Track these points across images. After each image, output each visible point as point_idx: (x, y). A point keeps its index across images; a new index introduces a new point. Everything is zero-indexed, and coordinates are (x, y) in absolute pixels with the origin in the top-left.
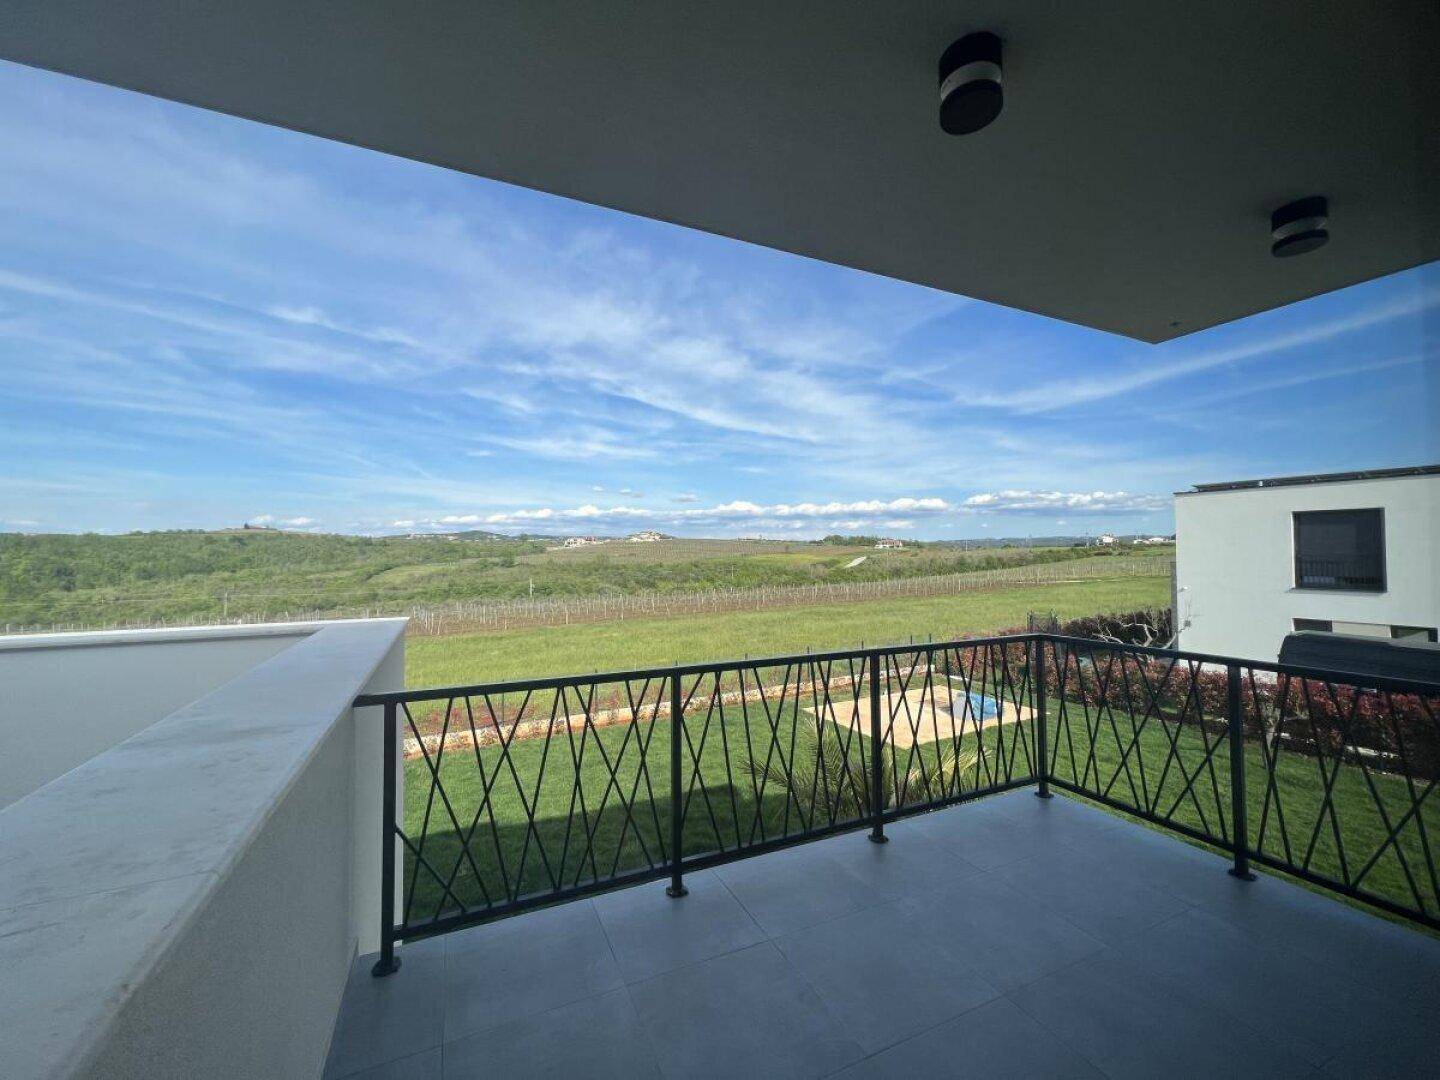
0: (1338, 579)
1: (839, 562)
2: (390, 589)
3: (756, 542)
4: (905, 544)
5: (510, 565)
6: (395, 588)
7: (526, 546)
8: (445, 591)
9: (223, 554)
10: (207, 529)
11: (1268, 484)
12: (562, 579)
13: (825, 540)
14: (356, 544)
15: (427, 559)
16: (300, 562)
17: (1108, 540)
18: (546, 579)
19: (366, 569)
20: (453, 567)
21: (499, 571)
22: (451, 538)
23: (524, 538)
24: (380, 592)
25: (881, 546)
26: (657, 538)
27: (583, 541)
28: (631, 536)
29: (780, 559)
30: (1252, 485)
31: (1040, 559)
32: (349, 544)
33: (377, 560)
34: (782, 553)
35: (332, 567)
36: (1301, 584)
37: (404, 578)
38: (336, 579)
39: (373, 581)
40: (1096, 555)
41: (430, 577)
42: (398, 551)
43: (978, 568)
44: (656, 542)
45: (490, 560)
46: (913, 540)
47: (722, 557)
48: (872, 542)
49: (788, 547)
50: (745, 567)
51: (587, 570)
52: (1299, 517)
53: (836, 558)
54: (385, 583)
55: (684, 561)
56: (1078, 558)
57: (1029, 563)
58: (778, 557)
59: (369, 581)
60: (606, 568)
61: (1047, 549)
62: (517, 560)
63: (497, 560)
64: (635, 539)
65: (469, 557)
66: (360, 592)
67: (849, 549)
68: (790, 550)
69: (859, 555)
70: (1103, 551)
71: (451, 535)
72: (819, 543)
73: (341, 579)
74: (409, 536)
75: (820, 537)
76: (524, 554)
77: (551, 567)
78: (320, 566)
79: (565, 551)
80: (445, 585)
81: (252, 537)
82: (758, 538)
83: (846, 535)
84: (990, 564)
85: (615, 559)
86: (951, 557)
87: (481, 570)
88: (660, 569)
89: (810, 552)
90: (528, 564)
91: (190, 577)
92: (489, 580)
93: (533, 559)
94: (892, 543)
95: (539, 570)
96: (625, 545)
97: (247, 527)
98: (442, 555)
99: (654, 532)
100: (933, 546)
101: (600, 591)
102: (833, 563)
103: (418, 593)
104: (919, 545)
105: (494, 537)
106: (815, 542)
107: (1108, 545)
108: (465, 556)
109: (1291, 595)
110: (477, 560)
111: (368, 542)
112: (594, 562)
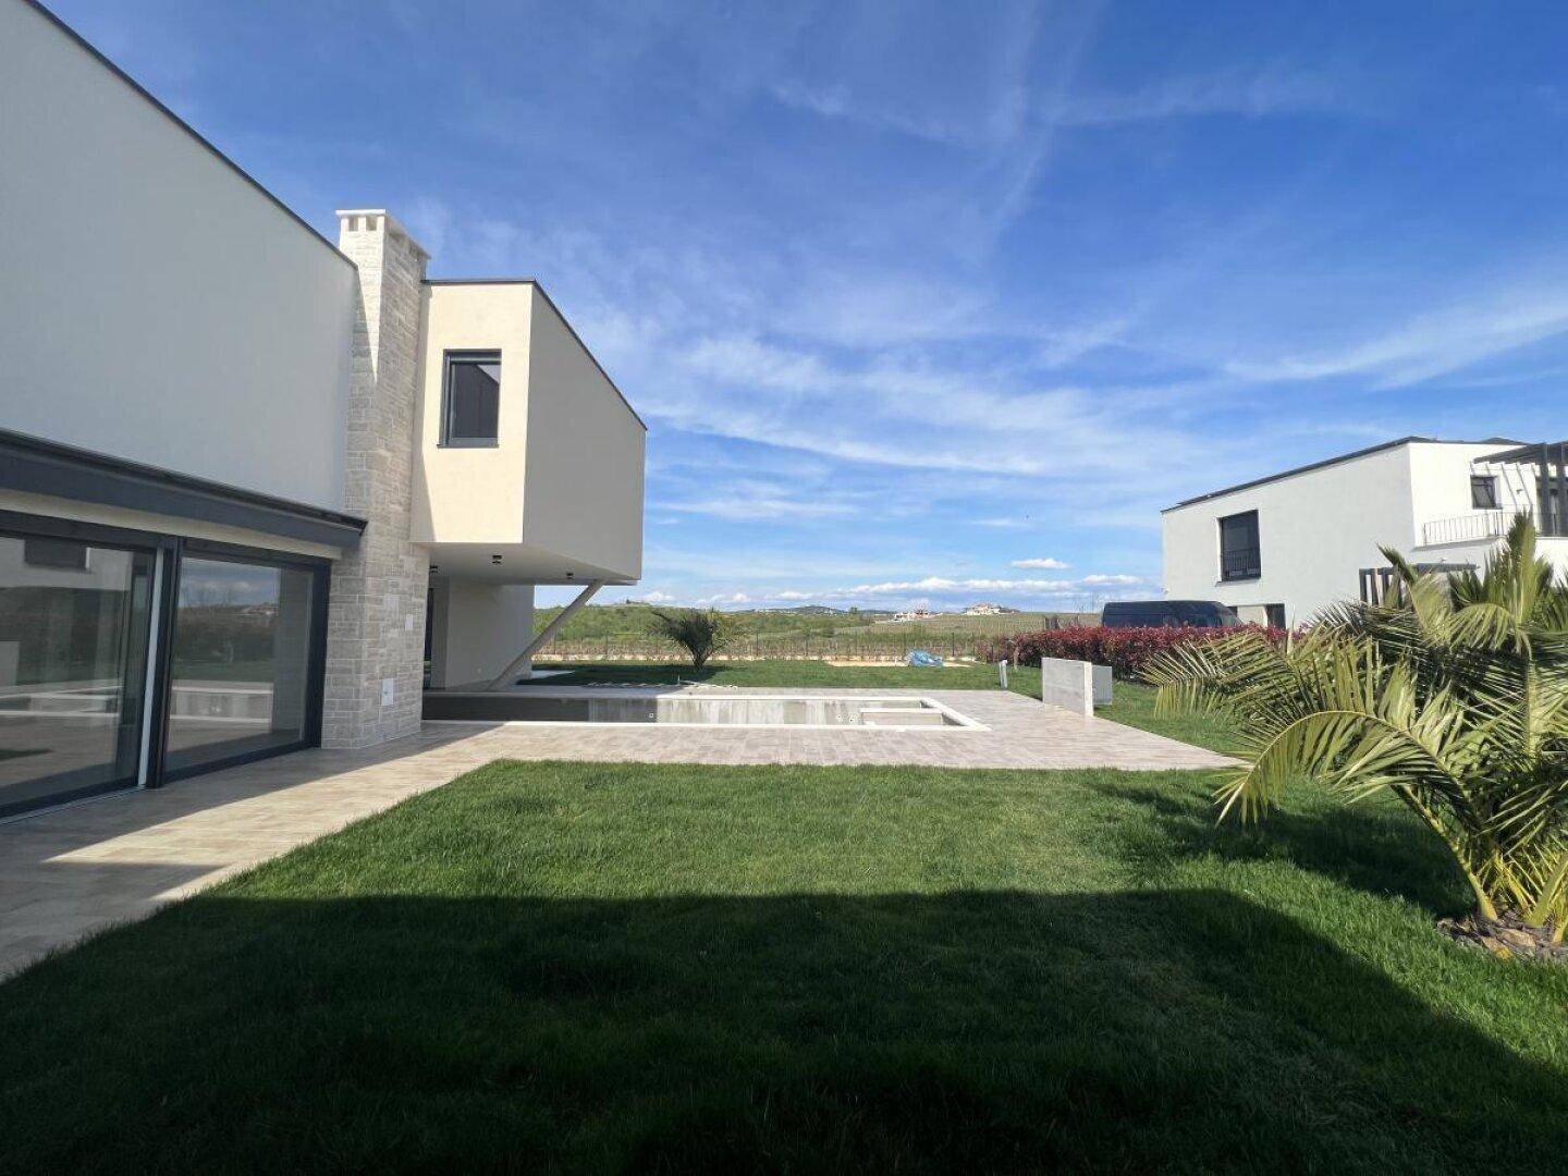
7: (853, 620)
9: (610, 623)
10: (602, 604)
26: (996, 611)
27: (915, 615)
28: (965, 610)
36: (1225, 578)
44: (992, 615)
52: (1222, 521)
64: (970, 613)
76: (847, 626)
79: (891, 625)
81: (631, 609)
91: (587, 639)
96: (958, 618)
97: (628, 602)
99: (997, 605)
105: (830, 611)
109: (1218, 587)
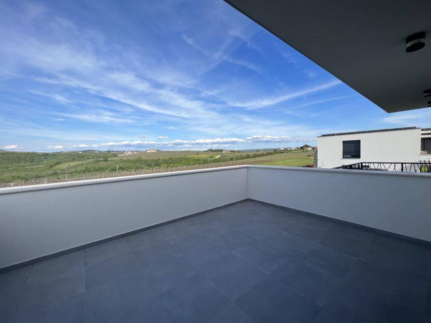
0: (351, 156)
1: (213, 157)
2: (61, 171)
3: (188, 151)
4: (231, 151)
5: (107, 161)
6: (63, 170)
7: (110, 154)
8: (84, 170)
11: (337, 134)
12: (127, 165)
13: (208, 150)
14: (42, 155)
15: (73, 160)
16: (19, 162)
17: (282, 149)
18: (122, 165)
19: (50, 164)
20: (85, 162)
21: (104, 163)
22: (80, 152)
23: (109, 152)
24: (58, 171)
25: (224, 152)
26: (156, 151)
27: (131, 152)
28: (147, 151)
29: (196, 157)
30: (334, 135)
31: (267, 154)
32: (39, 155)
33: (53, 161)
34: (196, 155)
35: (34, 164)
36: (344, 157)
37: (67, 166)
38: (38, 168)
39: (54, 168)
40: (281, 153)
41: (77, 166)
42: (61, 157)
43: (252, 157)
44: (155, 152)
45: (99, 159)
46: (233, 150)
47: (178, 156)
48: (221, 151)
49: (198, 153)
50: (186, 159)
51: (135, 162)
52: (344, 142)
53: (212, 156)
54: (59, 169)
55: (167, 157)
56: (276, 154)
57: (265, 155)
58: (196, 156)
59: (52, 168)
60: (141, 161)
61: (269, 152)
62: (109, 159)
63: (101, 159)
64: (148, 151)
65: (89, 159)
66: (50, 172)
67: (215, 153)
68: (198, 154)
69: (219, 154)
70: (282, 152)
71: (80, 151)
72: (206, 151)
73: (40, 168)
74: (63, 152)
75: (206, 150)
76: (110, 157)
77: (122, 161)
78: (28, 163)
79: (125, 156)
80: (84, 168)
82: (188, 150)
83: (214, 149)
84: (255, 156)
85: (144, 158)
86: (245, 154)
87: (96, 163)
88: (159, 161)
89: (204, 154)
90: (113, 160)
92: (100, 166)
93: (114, 159)
94: (227, 151)
95: (118, 162)
96: (145, 153)
98: (79, 158)
99: (155, 149)
100: (239, 152)
101: (142, 168)
102: (212, 157)
103: (74, 172)
104: (234, 151)
105: (97, 152)
106: (205, 151)
107: (282, 150)
108: (88, 159)
109: (342, 160)
110: (93, 160)
111: (47, 154)
112: (137, 159)
